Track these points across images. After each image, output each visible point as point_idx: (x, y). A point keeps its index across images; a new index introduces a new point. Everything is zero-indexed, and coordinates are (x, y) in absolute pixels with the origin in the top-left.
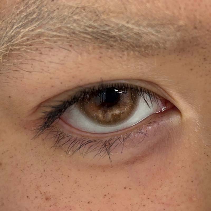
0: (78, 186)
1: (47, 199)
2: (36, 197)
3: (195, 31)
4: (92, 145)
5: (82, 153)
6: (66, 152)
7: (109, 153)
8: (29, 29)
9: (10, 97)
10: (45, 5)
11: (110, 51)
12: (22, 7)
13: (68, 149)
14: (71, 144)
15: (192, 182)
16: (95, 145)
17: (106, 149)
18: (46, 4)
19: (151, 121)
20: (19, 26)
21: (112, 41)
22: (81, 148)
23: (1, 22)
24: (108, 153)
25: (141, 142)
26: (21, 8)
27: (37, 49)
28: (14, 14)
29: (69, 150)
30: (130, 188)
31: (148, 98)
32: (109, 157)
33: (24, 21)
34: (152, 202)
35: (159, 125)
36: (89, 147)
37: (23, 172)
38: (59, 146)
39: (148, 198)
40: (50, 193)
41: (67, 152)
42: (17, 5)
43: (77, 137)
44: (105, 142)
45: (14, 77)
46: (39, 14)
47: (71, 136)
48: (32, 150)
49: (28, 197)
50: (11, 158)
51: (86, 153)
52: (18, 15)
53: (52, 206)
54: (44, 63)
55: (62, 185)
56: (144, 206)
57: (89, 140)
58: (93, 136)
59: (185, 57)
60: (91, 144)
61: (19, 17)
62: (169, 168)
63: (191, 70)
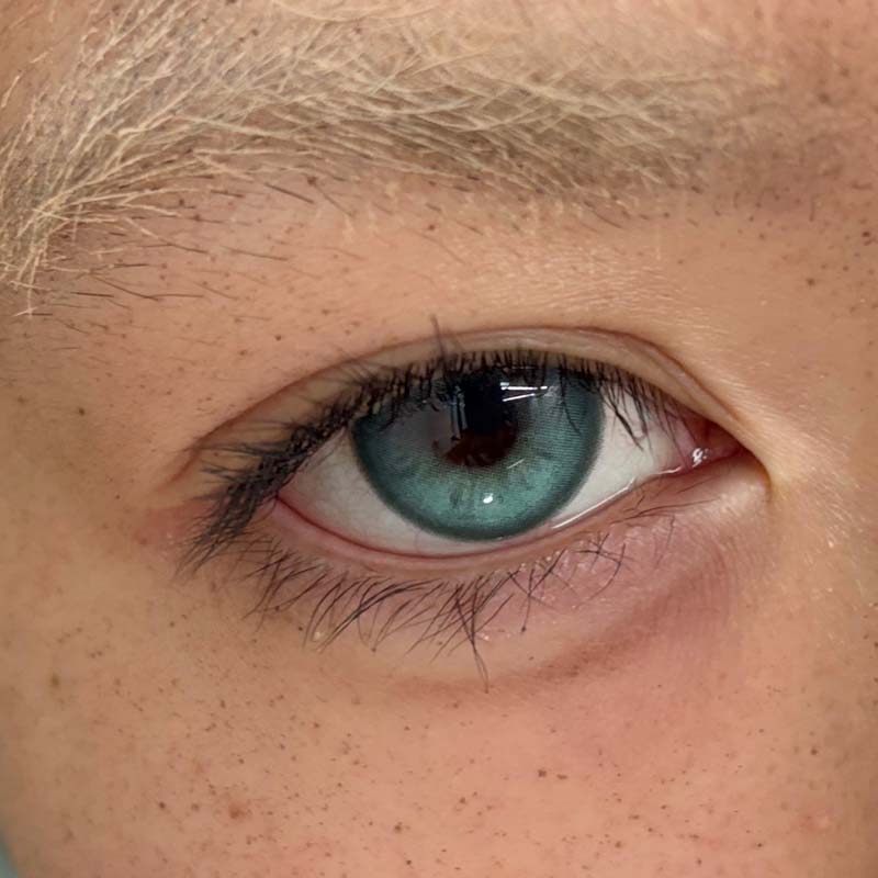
0: (356, 763)
1: (236, 814)
2: (196, 807)
3: (826, 111)
4: (406, 601)
5: (365, 634)
6: (305, 630)
7: (473, 634)
8: (148, 126)
9: (82, 412)
10: (204, 21)
11: (469, 197)
12: (112, 35)
13: (313, 617)
14: (322, 601)
15: (814, 752)
16: (415, 602)
17: (462, 617)
18: (205, 17)
19: (642, 508)
20: (110, 113)
21: (477, 155)
22: (363, 614)
23: (37, 105)
24: (470, 633)
25: (605, 588)
26: (110, 39)
27: (182, 202)
28: (85, 67)
29: (314, 623)
30: (562, 773)
31: (628, 408)
32: (475, 651)
33: (127, 94)
34: (650, 830)
35: (675, 524)
36: (396, 609)
37: (141, 710)
38: (277, 608)
39: (636, 814)
40: (246, 789)
41: (307, 631)
42: (94, 30)
43: (347, 573)
44: (458, 590)
45: (93, 324)
46: (181, 60)
47: (321, 568)
48: (172, 624)
49: (162, 806)
50: (93, 656)
51: (383, 635)
52: (98, 67)
53: (255, 839)
54: (208, 259)
55: (294, 758)
56: (618, 845)
57: (394, 581)
58: (409, 564)
59: (784, 229)
60: (401, 598)
61: (104, 77)
62: (720, 698)
63: (811, 282)
